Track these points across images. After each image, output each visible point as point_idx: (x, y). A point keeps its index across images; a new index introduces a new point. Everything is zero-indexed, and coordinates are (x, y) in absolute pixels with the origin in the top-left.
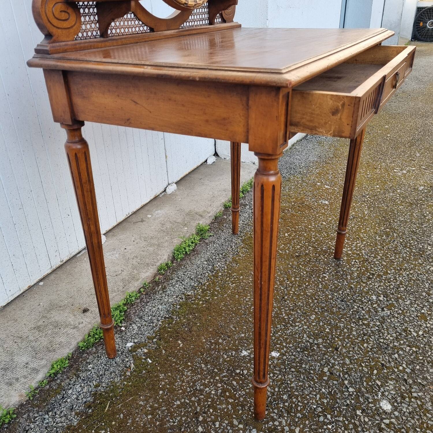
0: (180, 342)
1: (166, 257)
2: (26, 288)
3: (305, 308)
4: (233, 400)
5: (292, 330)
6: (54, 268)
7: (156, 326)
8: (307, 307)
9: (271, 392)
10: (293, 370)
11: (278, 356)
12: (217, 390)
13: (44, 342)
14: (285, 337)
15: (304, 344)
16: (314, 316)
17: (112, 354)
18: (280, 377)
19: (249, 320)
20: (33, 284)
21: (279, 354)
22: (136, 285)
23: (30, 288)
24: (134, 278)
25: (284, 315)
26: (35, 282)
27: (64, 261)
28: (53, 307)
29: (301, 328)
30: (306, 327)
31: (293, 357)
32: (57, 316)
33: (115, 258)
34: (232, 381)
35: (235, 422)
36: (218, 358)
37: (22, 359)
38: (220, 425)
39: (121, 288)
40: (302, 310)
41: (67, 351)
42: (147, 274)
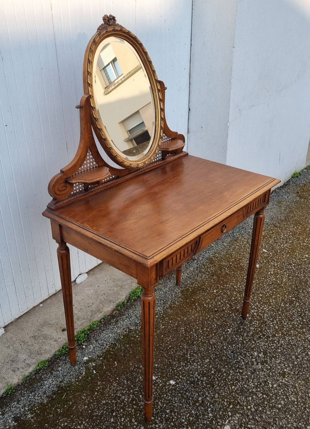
0: (116, 363)
1: (124, 297)
2: (32, 307)
3: (205, 353)
4: (136, 407)
5: (190, 367)
6: (51, 295)
7: (105, 348)
8: (206, 353)
9: (161, 407)
10: (180, 395)
11: (174, 384)
12: (129, 399)
13: (37, 347)
14: (183, 371)
15: (194, 379)
16: (208, 360)
17: (74, 363)
18: (170, 398)
19: (164, 355)
20: (36, 305)
21: (175, 382)
22: (99, 316)
23: (34, 307)
24: (99, 311)
25: (189, 355)
26: (37, 304)
27: (57, 291)
28: (45, 324)
29: (196, 368)
30: (199, 367)
31: (183, 386)
32: (46, 331)
33: (90, 293)
34: (139, 395)
35: (133, 420)
36: (136, 378)
37: (23, 356)
38: (124, 420)
39: (89, 317)
40: (202, 354)
41: (48, 356)
42: (108, 309)
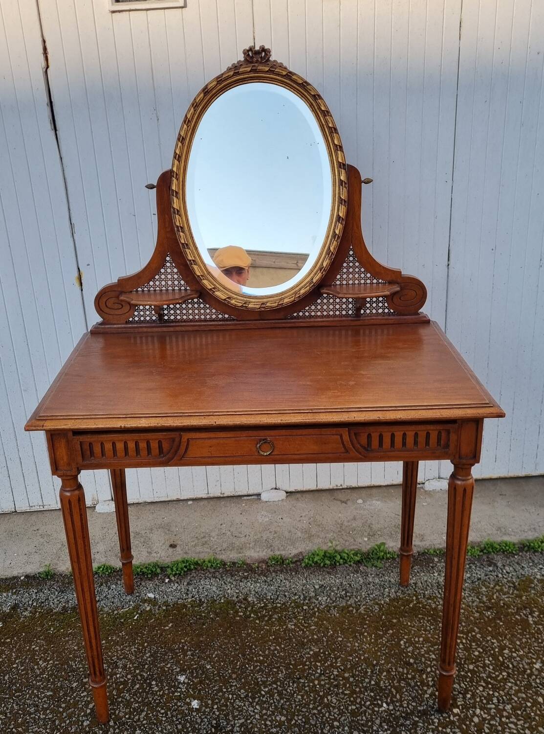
0: (170, 625)
1: (294, 552)
2: (175, 498)
3: (294, 706)
4: (115, 694)
5: (245, 705)
6: (211, 495)
7: (185, 599)
8: (296, 707)
9: (139, 719)
10: (180, 727)
11: (194, 707)
12: (122, 678)
14: (228, 703)
15: (228, 724)
16: (283, 719)
18: (164, 719)
19: (237, 663)
20: (182, 498)
21: (198, 707)
22: (231, 556)
23: (178, 500)
24: (240, 549)
25: (267, 689)
26: (185, 498)
27: (225, 495)
28: (166, 526)
29: (252, 714)
30: (257, 716)
31: (199, 721)
32: (156, 535)
33: (260, 521)
34: (138, 683)
35: (91, 706)
36: (164, 661)
38: (84, 696)
39: (219, 549)
40: (288, 703)
42: (254, 554)
